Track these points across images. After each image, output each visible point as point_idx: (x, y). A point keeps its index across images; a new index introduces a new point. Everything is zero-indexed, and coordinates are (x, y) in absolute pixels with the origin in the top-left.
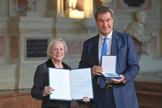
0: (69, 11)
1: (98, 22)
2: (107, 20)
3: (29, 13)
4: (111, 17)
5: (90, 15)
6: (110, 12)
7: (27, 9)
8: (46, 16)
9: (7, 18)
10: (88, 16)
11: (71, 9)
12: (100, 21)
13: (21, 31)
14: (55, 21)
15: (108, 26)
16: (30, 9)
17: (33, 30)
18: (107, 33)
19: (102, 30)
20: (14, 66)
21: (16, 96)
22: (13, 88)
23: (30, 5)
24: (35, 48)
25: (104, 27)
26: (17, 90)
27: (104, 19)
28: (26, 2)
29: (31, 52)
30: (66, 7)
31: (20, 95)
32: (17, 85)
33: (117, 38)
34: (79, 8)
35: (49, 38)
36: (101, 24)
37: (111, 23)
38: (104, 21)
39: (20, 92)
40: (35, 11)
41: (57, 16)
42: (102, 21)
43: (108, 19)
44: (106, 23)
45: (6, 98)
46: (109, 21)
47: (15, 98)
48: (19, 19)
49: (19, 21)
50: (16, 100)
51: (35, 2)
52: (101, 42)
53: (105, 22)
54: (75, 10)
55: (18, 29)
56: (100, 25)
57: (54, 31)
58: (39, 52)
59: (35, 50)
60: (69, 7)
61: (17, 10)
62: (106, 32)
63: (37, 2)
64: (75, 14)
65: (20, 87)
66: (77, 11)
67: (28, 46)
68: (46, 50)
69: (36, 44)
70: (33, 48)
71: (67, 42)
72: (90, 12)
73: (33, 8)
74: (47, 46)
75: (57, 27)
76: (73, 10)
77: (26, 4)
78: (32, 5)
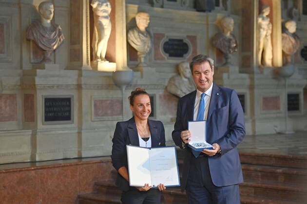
0: (97, 62)
1: (194, 74)
2: (205, 73)
3: (47, 65)
4: (209, 69)
5: (124, 67)
6: (209, 62)
7: (45, 60)
8: (67, 68)
9: (20, 71)
10: (120, 69)
11: (99, 60)
12: (196, 74)
13: (38, 87)
14: (80, 75)
15: (206, 80)
16: (49, 60)
17: (53, 87)
19: (199, 84)
20: (30, 132)
21: (34, 170)
22: (29, 161)
23: (49, 55)
24: (55, 109)
25: (201, 81)
26: (33, 162)
27: (200, 71)
28: (44, 51)
29: (50, 115)
30: (93, 57)
31: (39, 169)
32: (33, 156)
34: (109, 58)
35: (73, 96)
36: (198, 77)
38: (200, 73)
39: (37, 164)
40: (55, 63)
41: (83, 68)
42: (198, 74)
43: (206, 70)
44: (203, 76)
45: (21, 172)
46: (207, 73)
47: (33, 172)
48: (36, 71)
49: (35, 75)
50: (34, 174)
52: (197, 99)
53: (203, 74)
54: (105, 61)
55: (35, 85)
56: (196, 78)
57: (79, 87)
58: (60, 114)
59: (55, 112)
60: (97, 57)
61: (32, 61)
62: (203, 87)
63: (57, 51)
64: (105, 66)
65: (37, 159)
67: (46, 107)
68: (69, 111)
69: (57, 103)
70: (52, 109)
71: (95, 101)
72: (124, 64)
73: (52, 59)
74: (70, 106)
75: (83, 83)
76: (103, 61)
77: (44, 54)
78: (51, 55)
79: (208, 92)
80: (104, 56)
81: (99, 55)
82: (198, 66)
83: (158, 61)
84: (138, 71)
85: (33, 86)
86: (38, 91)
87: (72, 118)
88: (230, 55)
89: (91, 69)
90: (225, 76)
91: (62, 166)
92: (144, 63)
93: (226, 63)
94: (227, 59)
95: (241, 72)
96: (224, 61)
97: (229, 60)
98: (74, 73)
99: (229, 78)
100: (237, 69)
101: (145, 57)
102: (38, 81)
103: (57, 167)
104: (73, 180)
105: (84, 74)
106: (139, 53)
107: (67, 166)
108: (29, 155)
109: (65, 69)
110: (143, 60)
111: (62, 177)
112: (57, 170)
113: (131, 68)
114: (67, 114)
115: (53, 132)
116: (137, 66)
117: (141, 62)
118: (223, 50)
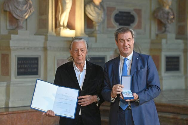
0: (60, 29)
2: (128, 40)
3: (19, 31)
5: (81, 34)
6: (131, 32)
7: (18, 27)
8: (36, 34)
10: (79, 35)
11: (62, 28)
12: (121, 41)
13: (12, 49)
14: (46, 40)
15: (128, 46)
16: (22, 27)
17: (24, 48)
18: (128, 53)
20: (5, 84)
21: (6, 114)
22: (3, 107)
23: (21, 23)
24: (26, 66)
25: (124, 47)
26: (7, 108)
28: (17, 20)
29: (22, 70)
31: (10, 114)
32: (7, 103)
33: (138, 59)
34: (70, 26)
35: (40, 56)
36: (122, 44)
37: (132, 43)
38: (124, 41)
39: (10, 110)
40: (26, 30)
41: (48, 34)
42: (122, 41)
43: (128, 38)
44: (127, 43)
46: (130, 41)
47: (5, 116)
48: (10, 36)
49: (10, 39)
50: (6, 118)
51: (26, 20)
54: (66, 28)
55: (9, 47)
56: (120, 45)
57: (45, 49)
58: (29, 70)
59: (25, 68)
60: (60, 26)
61: (8, 28)
62: (126, 52)
63: (28, 20)
64: (66, 33)
65: (10, 105)
66: (68, 29)
67: (18, 64)
68: (37, 68)
69: (27, 62)
70: (23, 66)
71: (58, 60)
72: (81, 31)
73: (24, 26)
74: (37, 64)
75: (48, 45)
76: (65, 29)
77: (17, 22)
78: (23, 23)
79: (130, 57)
80: (66, 24)
81: (61, 24)
82: (122, 34)
83: (110, 29)
84: (93, 37)
85: (8, 48)
86: (12, 52)
87: (39, 73)
88: (168, 25)
89: (55, 35)
90: (164, 41)
91: (29, 112)
92: (98, 30)
93: (165, 31)
94: (165, 28)
95: (177, 38)
96: (164, 29)
97: (167, 29)
98: (41, 38)
99: (167, 43)
100: (174, 35)
101: (99, 26)
102: (12, 44)
103: (25, 112)
104: (38, 123)
105: (49, 38)
106: (94, 23)
107: (33, 111)
108: (4, 103)
109: (35, 35)
110: (97, 28)
111: (29, 121)
112: (25, 114)
113: (87, 34)
114: (35, 70)
115: (23, 85)
116: (93, 32)
117: (95, 30)
118: (163, 20)
